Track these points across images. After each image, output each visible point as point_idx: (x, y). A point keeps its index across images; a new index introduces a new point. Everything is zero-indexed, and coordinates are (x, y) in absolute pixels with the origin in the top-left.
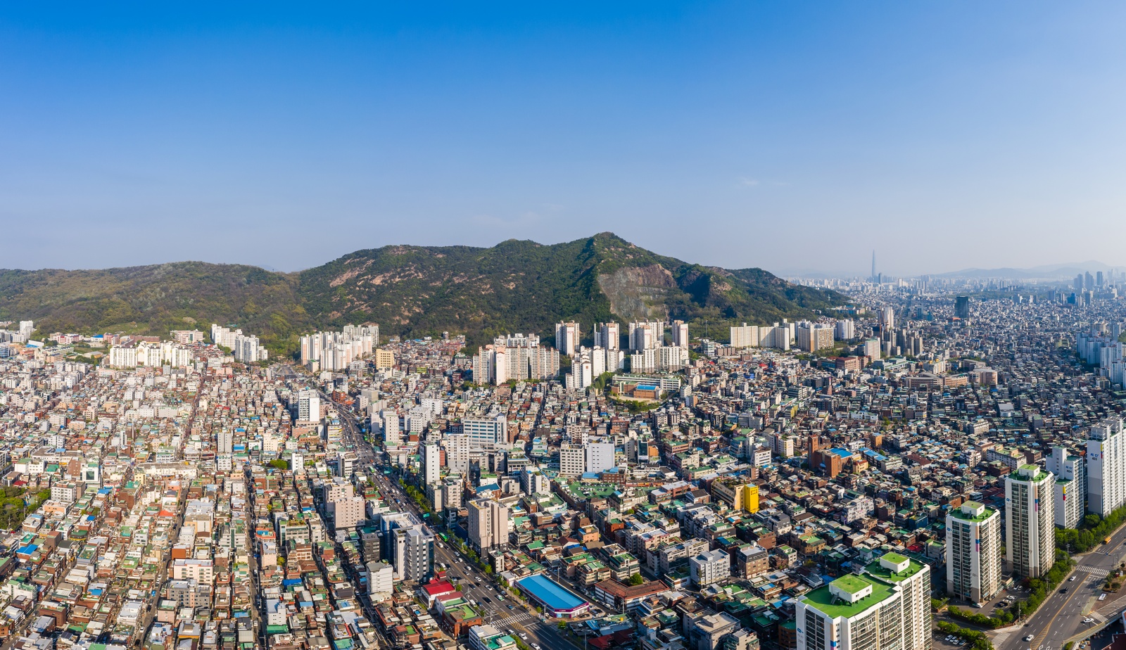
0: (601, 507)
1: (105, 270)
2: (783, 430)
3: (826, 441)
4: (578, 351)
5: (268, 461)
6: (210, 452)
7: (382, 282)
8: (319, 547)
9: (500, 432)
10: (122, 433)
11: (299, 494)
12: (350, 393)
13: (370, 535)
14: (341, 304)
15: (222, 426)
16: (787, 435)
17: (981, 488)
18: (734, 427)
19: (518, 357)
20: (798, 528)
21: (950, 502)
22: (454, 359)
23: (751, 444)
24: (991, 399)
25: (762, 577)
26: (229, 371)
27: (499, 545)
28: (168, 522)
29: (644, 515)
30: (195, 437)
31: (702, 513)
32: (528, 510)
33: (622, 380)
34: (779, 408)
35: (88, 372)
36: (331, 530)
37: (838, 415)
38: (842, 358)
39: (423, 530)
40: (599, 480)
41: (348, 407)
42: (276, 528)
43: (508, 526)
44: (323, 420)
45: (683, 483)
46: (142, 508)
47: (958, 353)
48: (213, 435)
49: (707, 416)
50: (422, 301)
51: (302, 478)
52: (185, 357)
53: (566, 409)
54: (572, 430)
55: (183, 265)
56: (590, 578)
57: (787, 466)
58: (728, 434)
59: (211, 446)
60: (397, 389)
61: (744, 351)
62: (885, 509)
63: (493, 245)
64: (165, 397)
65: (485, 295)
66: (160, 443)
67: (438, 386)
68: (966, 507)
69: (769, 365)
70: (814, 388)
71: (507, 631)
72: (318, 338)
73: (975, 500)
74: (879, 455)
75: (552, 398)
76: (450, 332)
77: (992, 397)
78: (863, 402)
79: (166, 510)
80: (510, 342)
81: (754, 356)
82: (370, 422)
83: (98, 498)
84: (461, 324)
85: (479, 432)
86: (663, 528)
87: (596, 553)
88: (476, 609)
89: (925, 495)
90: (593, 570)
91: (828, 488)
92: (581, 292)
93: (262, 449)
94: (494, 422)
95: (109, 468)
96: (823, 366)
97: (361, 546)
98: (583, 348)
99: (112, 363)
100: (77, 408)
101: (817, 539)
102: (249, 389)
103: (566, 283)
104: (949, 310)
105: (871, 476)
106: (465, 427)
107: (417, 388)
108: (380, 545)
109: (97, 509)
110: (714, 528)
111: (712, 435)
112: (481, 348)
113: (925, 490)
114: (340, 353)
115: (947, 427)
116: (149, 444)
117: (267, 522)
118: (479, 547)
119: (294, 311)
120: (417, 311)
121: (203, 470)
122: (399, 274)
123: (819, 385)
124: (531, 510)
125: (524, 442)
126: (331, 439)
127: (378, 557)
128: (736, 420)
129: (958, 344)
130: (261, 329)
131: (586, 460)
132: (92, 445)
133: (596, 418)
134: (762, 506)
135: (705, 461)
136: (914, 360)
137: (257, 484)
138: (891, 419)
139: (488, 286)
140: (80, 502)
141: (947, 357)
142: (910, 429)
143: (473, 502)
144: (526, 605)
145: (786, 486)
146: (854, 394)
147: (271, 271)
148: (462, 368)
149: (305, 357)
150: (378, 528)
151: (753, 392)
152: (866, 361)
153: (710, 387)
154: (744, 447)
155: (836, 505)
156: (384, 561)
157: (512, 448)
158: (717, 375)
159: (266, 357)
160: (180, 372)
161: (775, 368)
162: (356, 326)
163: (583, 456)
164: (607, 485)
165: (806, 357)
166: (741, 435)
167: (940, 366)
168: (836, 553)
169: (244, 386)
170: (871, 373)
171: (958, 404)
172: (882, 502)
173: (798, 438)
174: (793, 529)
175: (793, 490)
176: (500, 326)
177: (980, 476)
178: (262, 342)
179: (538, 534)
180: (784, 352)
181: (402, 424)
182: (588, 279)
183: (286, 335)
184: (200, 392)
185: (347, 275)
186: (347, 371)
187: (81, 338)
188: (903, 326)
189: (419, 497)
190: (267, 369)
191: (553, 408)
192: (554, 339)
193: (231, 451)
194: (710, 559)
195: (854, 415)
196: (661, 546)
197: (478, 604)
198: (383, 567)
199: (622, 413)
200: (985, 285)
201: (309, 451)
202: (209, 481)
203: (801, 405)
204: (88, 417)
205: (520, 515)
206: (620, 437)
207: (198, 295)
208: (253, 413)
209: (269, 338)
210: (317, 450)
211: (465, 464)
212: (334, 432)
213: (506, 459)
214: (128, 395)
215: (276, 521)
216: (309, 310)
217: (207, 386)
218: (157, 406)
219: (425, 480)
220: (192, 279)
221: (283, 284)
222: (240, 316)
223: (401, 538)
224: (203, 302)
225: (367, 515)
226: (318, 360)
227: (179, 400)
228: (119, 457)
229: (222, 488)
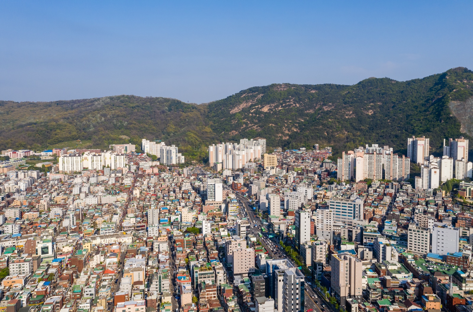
0: (443, 282)
1: (52, 102)
4: (427, 159)
5: (185, 229)
6: (142, 224)
7: (269, 110)
8: (222, 288)
9: (358, 212)
11: (208, 251)
12: (244, 184)
13: (258, 277)
14: (239, 125)
19: (374, 161)
22: (322, 164)
26: (156, 170)
27: (354, 296)
28: (111, 277)
30: (130, 215)
32: (379, 273)
33: (469, 186)
35: (39, 177)
36: (230, 275)
39: (297, 272)
40: (442, 260)
41: (243, 194)
42: (191, 272)
43: (362, 283)
44: (225, 201)
46: (89, 270)
48: (144, 213)
50: (298, 123)
51: (210, 239)
52: (122, 162)
54: (419, 218)
55: (118, 98)
59: (143, 221)
60: (280, 182)
64: (106, 190)
65: (348, 119)
66: (103, 220)
67: (310, 181)
72: (221, 147)
75: (402, 194)
76: (320, 144)
79: (110, 269)
80: (368, 150)
82: (259, 202)
83: (53, 267)
84: (329, 139)
85: (341, 210)
92: (432, 116)
93: (181, 221)
94: (353, 203)
95: (61, 244)
97: (252, 287)
98: (432, 157)
99: (61, 169)
100: (30, 204)
102: (171, 182)
103: (418, 110)
106: (330, 207)
107: (294, 182)
108: (266, 285)
109: (52, 275)
112: (344, 153)
114: (237, 157)
116: (94, 222)
117: (185, 270)
118: (339, 296)
119: (203, 130)
120: (295, 130)
121: (137, 237)
122: (282, 104)
124: (382, 274)
125: (378, 223)
126: (230, 213)
127: (264, 294)
130: (179, 142)
131: (431, 244)
132: (45, 228)
133: (441, 212)
137: (178, 243)
139: (351, 112)
140: (37, 272)
143: (335, 255)
147: (186, 102)
148: (329, 169)
149: (212, 161)
150: (264, 272)
157: (367, 224)
159: (183, 161)
160: (118, 172)
162: (249, 140)
163: (428, 238)
164: (451, 266)
169: (167, 180)
176: (360, 141)
178: (180, 151)
179: (387, 293)
181: (282, 205)
182: (440, 105)
183: (198, 147)
184: (134, 185)
185: (243, 106)
186: (243, 170)
187: (32, 153)
189: (295, 255)
190: (184, 169)
192: (406, 149)
193: (158, 222)
198: (267, 300)
201: (215, 222)
202: (141, 244)
204: (41, 209)
205: (373, 277)
206: (465, 229)
207: (130, 119)
208: (174, 197)
209: (185, 148)
210: (221, 221)
211: (329, 234)
212: (233, 208)
213: (362, 232)
214: (76, 191)
215: (191, 268)
216: (215, 130)
217: (138, 181)
218: (100, 196)
219: (299, 242)
220: (126, 108)
221: (195, 112)
222: (164, 134)
223: (281, 278)
224: (135, 124)
225: (256, 265)
226: (221, 163)
227: (117, 192)
228: (70, 235)
229: (152, 249)
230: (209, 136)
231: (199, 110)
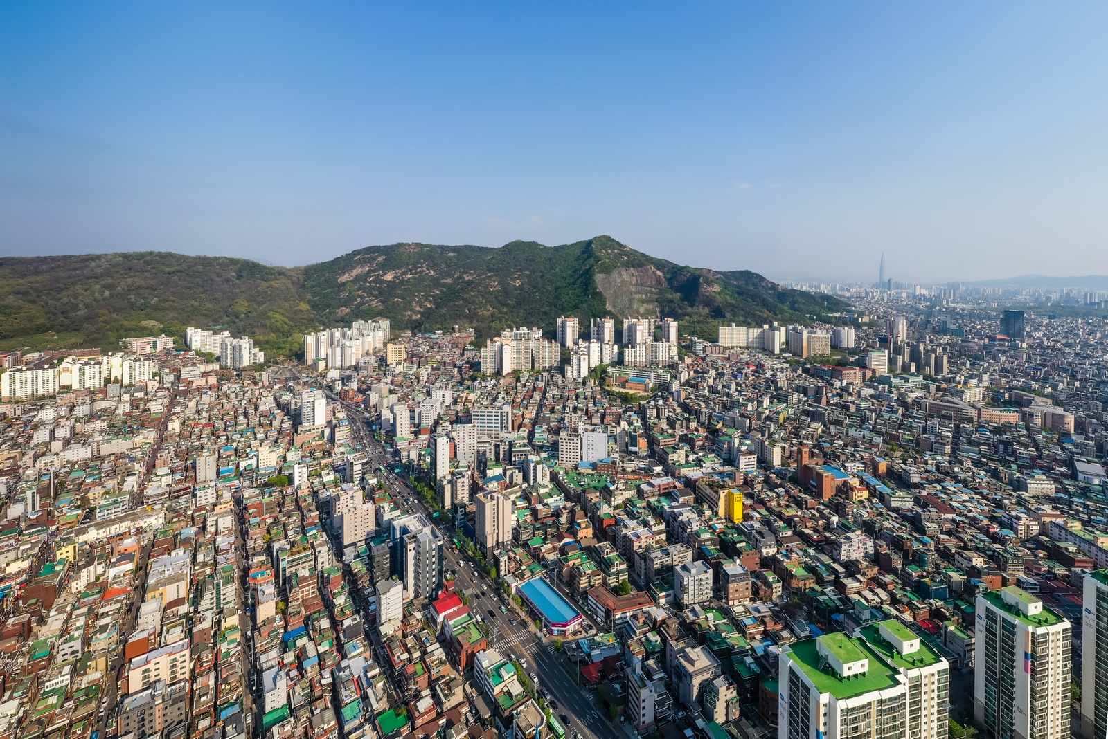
0: (594, 501)
2: (770, 435)
3: (817, 456)
4: (576, 343)
5: (264, 480)
6: (185, 486)
7: (393, 278)
8: (326, 575)
9: (505, 421)
10: (29, 494)
11: (302, 512)
12: (359, 390)
13: (379, 547)
14: (350, 299)
15: (203, 448)
16: (775, 441)
17: (1037, 575)
18: (720, 425)
19: (523, 348)
20: (784, 552)
21: (984, 578)
22: (463, 352)
23: (736, 445)
24: (1060, 452)
25: (744, 606)
26: (212, 380)
27: (503, 542)
28: (118, 605)
29: (633, 511)
30: (162, 470)
31: (687, 515)
32: (529, 502)
33: (615, 372)
34: (767, 412)
36: (338, 547)
37: (833, 429)
38: (840, 368)
39: (433, 532)
40: (593, 470)
41: (357, 405)
42: (274, 562)
43: (511, 520)
44: (329, 423)
45: (669, 480)
46: (70, 599)
47: (1004, 381)
48: (190, 462)
49: (694, 412)
50: (433, 296)
51: (306, 492)
52: (144, 371)
53: (563, 398)
54: (570, 419)
56: (583, 582)
57: (773, 476)
58: (714, 432)
59: (186, 477)
60: (409, 383)
61: (732, 351)
62: (888, 558)
63: (501, 245)
64: (111, 426)
65: (493, 291)
66: (104, 491)
67: (448, 377)
68: (1011, 594)
69: (757, 367)
70: (806, 395)
71: (509, 656)
72: (324, 336)
73: (1025, 589)
74: (883, 486)
75: (552, 387)
76: (460, 326)
77: (1063, 449)
78: (864, 419)
79: (116, 587)
80: (516, 335)
81: (741, 356)
82: (380, 418)
84: (471, 318)
85: (486, 421)
86: (650, 527)
87: (591, 553)
88: (481, 627)
89: (945, 554)
90: (587, 572)
91: (818, 510)
92: (580, 290)
93: (258, 467)
94: (500, 411)
96: (817, 374)
97: (370, 567)
98: (581, 341)
99: (5, 394)
101: (805, 573)
102: (239, 398)
103: (567, 281)
104: (993, 327)
105: (871, 508)
106: (473, 417)
107: (428, 381)
108: (391, 557)
110: (697, 534)
111: (698, 432)
112: (488, 341)
113: (945, 547)
114: (348, 350)
115: (983, 473)
116: (83, 499)
117: (264, 559)
118: (485, 547)
119: (296, 308)
120: (429, 306)
121: (175, 511)
122: (411, 270)
123: (811, 393)
124: (532, 503)
125: (527, 431)
126: (338, 442)
127: (388, 574)
128: (723, 418)
129: (1003, 370)
130: (256, 329)
131: (581, 449)
133: (591, 408)
134: (746, 517)
135: (691, 458)
136: (935, 380)
137: (251, 512)
138: (900, 445)
139: (496, 283)
141: (986, 384)
142: (926, 463)
143: (480, 495)
144: (527, 619)
145: (772, 498)
146: (853, 409)
147: (268, 265)
148: (471, 359)
149: (310, 357)
150: (388, 537)
151: (740, 392)
152: (869, 374)
153: (697, 384)
154: (729, 447)
155: (828, 534)
156: (394, 577)
157: (516, 437)
158: (704, 372)
159: (262, 360)
160: (136, 391)
161: (763, 371)
162: (366, 321)
163: (579, 445)
164: (601, 476)
165: (798, 363)
166: (727, 435)
167: (973, 394)
168: (826, 597)
169: (233, 396)
170: (876, 388)
171: (1001, 447)
172: (885, 546)
173: (787, 446)
174: (778, 552)
175: (779, 505)
176: (507, 320)
177: (1036, 556)
178: (256, 344)
179: (538, 529)
180: (774, 355)
181: (412, 418)
182: (587, 277)
183: (288, 334)
184: (169, 411)
185: (357, 271)
186: (356, 368)
188: (920, 339)
189: (429, 495)
190: (264, 373)
191: (553, 396)
192: (555, 332)
193: (215, 477)
194: (693, 571)
195: (852, 432)
196: (648, 549)
197: (483, 620)
198: (392, 586)
199: (614, 403)
200: (1055, 297)
201: (314, 460)
202: (184, 524)
203: (791, 411)
205: (523, 508)
206: (613, 427)
207: (165, 292)
208: (245, 425)
209: (266, 339)
210: (324, 457)
211: (473, 456)
212: (342, 434)
213: (510, 448)
214: (41, 436)
215: (275, 553)
216: (314, 306)
217: (179, 402)
218: (98, 442)
219: (435, 476)
220: (155, 274)
221: (283, 280)
222: (228, 316)
223: (411, 546)
224: (173, 301)
225: (378, 523)
226: (324, 359)
227: (135, 427)
228: (24, 532)
229: (203, 529)
230: (305, 316)
231: (290, 278)
